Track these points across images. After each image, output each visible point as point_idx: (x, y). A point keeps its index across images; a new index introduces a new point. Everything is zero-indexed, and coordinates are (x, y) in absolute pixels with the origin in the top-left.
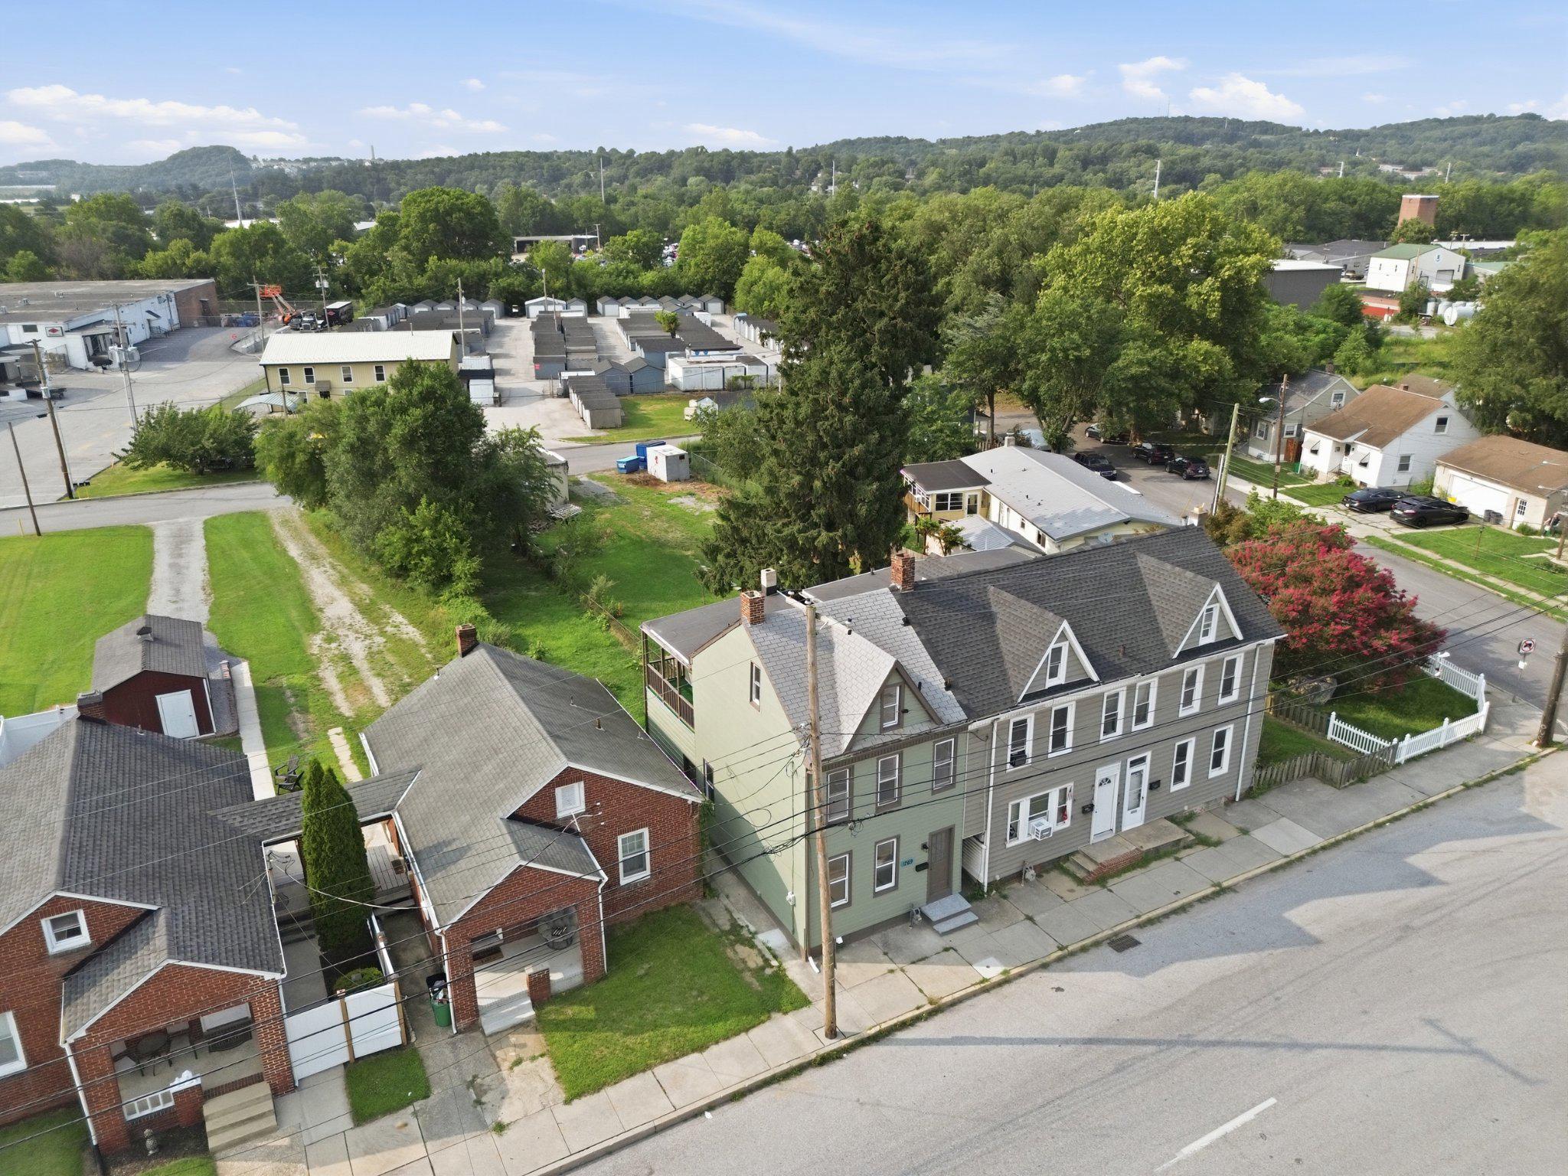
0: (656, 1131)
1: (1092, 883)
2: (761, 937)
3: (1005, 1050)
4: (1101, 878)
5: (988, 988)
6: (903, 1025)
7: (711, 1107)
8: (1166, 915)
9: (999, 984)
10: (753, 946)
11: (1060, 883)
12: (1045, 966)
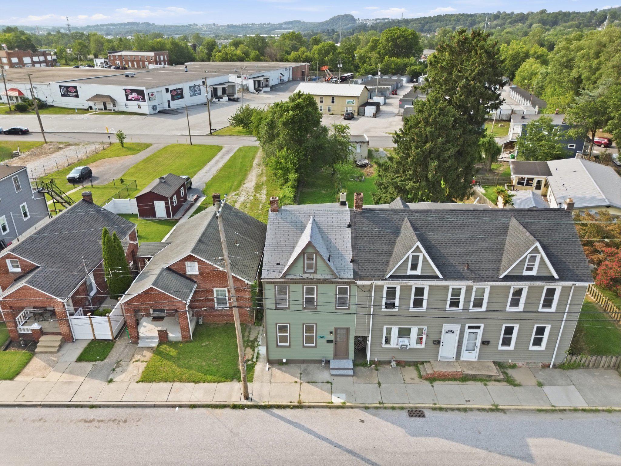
0: (155, 406)
1: (426, 379)
2: (260, 348)
3: (310, 437)
4: (432, 379)
5: (330, 406)
6: (279, 407)
7: (180, 406)
8: (452, 410)
9: (338, 407)
10: (254, 350)
11: (410, 373)
12: (367, 408)
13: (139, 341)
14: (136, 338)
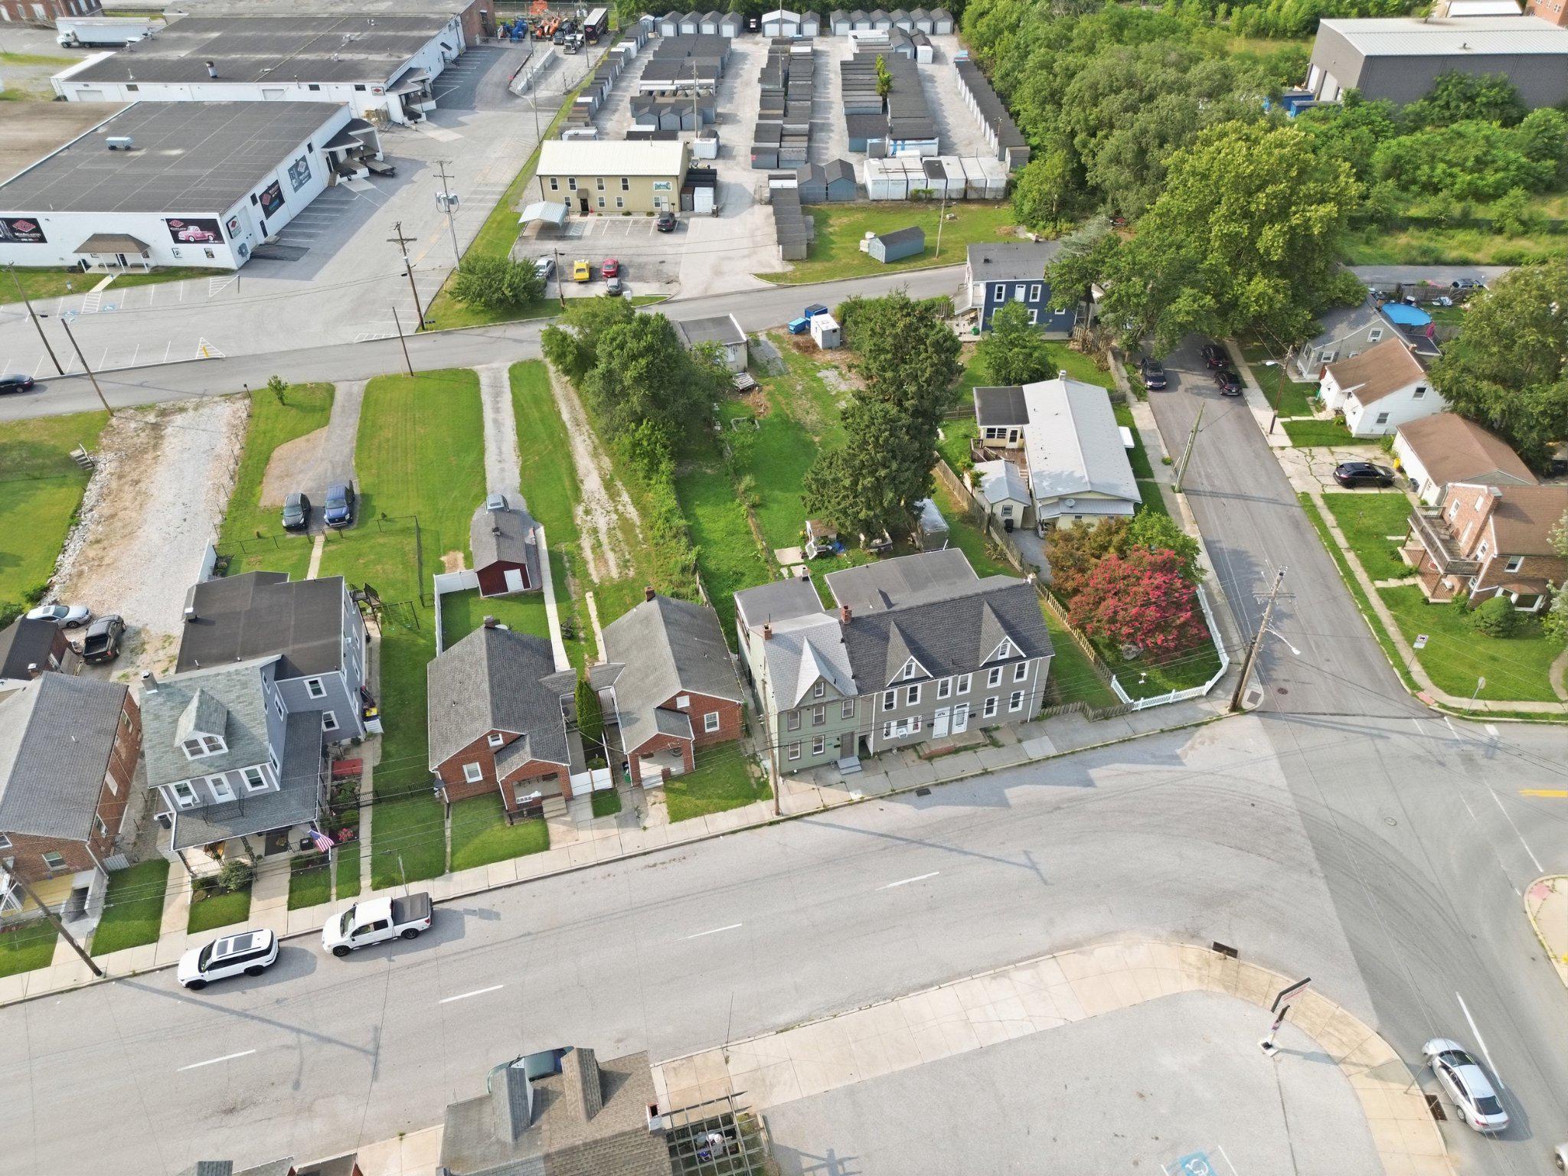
0: (701, 840)
1: (926, 759)
2: (764, 762)
3: (845, 832)
4: (930, 758)
5: (851, 803)
6: (809, 814)
7: (723, 835)
8: (952, 781)
9: (858, 803)
10: (759, 766)
11: (911, 755)
12: (881, 798)
13: (643, 783)
14: (638, 781)
